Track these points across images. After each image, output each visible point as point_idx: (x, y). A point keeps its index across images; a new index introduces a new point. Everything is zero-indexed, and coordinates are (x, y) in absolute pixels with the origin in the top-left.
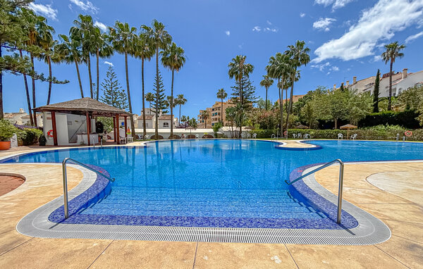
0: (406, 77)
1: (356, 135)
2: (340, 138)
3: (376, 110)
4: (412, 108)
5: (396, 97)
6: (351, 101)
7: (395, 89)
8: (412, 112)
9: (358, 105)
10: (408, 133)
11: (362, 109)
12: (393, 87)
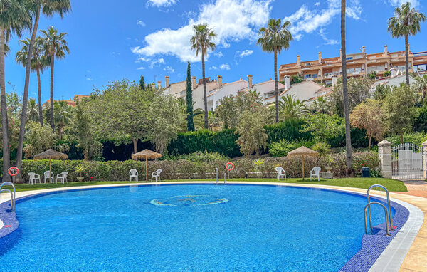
0: (221, 87)
1: (159, 171)
2: (133, 179)
3: (191, 128)
4: (230, 128)
5: (214, 113)
6: (154, 107)
7: (212, 102)
8: (230, 132)
9: (165, 115)
10: (230, 165)
11: (172, 123)
12: (208, 99)
